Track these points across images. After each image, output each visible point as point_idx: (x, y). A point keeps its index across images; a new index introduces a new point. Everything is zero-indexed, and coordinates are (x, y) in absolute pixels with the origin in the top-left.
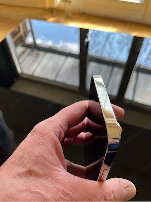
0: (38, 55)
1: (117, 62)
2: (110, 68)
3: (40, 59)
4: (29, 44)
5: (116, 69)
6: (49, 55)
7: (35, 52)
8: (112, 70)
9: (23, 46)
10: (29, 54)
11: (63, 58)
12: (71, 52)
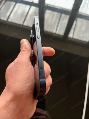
1: (64, 9)
2: (59, 14)
5: (63, 15)
8: (61, 16)
10: (4, 4)
11: (28, 7)
12: (33, 1)
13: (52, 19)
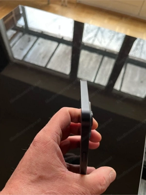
1: (107, 51)
2: (101, 57)
3: (31, 43)
4: (21, 26)
5: (106, 59)
6: (41, 40)
7: (26, 36)
9: (14, 29)
10: (20, 37)
11: (55, 44)
12: (63, 38)
13: (89, 63)
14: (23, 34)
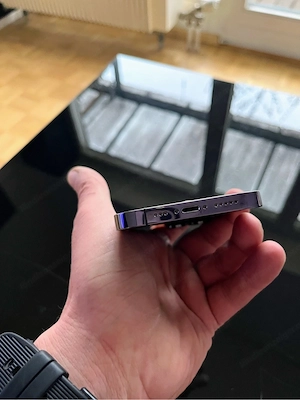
0: (122, 107)
1: (285, 133)
2: (269, 145)
3: (125, 116)
4: (107, 84)
5: (281, 149)
6: (144, 109)
7: (117, 101)
8: (273, 151)
10: (106, 104)
11: (172, 118)
12: (189, 105)
14: (111, 99)
